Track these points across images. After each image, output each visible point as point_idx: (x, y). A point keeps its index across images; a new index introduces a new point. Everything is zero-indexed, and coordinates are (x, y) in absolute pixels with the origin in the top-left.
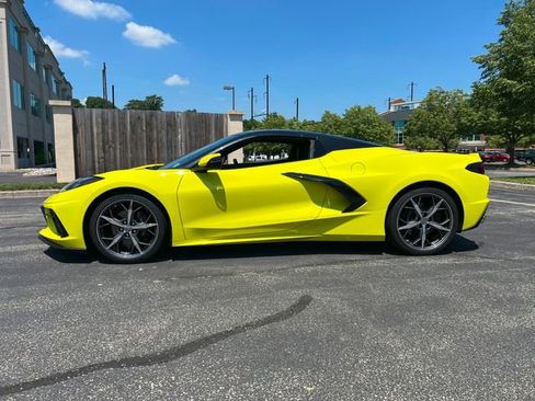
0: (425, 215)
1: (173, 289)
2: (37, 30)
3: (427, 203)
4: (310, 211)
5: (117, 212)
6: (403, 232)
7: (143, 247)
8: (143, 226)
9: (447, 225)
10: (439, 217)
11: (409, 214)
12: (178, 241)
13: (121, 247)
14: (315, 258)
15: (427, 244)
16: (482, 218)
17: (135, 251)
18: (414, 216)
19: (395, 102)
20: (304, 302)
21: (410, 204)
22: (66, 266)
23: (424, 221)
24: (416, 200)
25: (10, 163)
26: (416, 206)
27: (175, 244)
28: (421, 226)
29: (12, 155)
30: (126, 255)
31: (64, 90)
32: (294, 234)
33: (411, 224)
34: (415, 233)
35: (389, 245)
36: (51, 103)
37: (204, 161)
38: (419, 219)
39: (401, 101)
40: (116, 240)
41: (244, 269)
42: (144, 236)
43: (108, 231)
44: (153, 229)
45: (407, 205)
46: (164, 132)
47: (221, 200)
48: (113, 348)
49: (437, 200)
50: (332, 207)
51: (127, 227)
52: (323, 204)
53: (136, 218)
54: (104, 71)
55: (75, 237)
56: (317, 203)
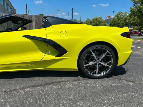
0: (99, 59)
3: (100, 52)
6: (87, 67)
9: (109, 64)
10: (106, 60)
11: (90, 58)
15: (99, 73)
16: (128, 60)
18: (92, 59)
21: (90, 53)
23: (97, 62)
24: (94, 51)
26: (94, 55)
28: (96, 64)
33: (91, 63)
34: (93, 68)
38: (96, 61)
39: (110, 16)
45: (88, 54)
49: (105, 51)
52: (46, 52)
54: (26, 6)
56: (43, 52)
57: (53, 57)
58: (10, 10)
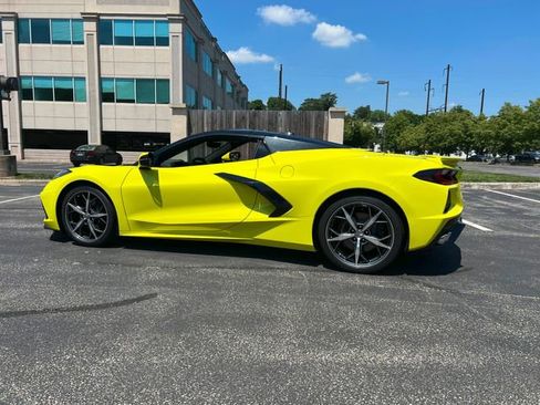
2: (214, 40)
4: (239, 213)
6: (333, 244)
7: (97, 234)
8: (98, 215)
9: (387, 242)
10: (376, 231)
12: (124, 232)
14: (233, 261)
15: (361, 262)
17: (92, 237)
18: (346, 228)
21: (341, 213)
24: (348, 209)
26: (348, 217)
27: (121, 234)
30: (87, 240)
32: (226, 235)
33: (343, 236)
38: (353, 231)
40: (79, 225)
43: (76, 217)
44: (104, 218)
45: (337, 215)
49: (375, 211)
51: (86, 215)
52: (253, 206)
53: (92, 208)
54: (281, 72)
56: (247, 205)
58: (229, 89)
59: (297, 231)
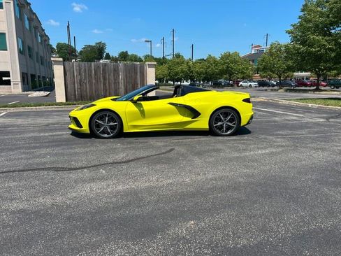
0: (225, 120)
1: (125, 146)
2: (29, 4)
3: (226, 115)
4: (179, 118)
5: (101, 118)
6: (216, 127)
7: (112, 133)
8: (112, 124)
9: (234, 124)
10: (231, 121)
11: (219, 120)
12: (126, 130)
13: (103, 132)
15: (226, 132)
17: (109, 134)
18: (220, 120)
19: (255, 47)
20: (171, 150)
21: (219, 115)
22: (82, 139)
23: (225, 123)
24: (221, 114)
25: (18, 88)
26: (221, 116)
27: (124, 131)
28: (223, 124)
29: (20, 83)
30: (106, 136)
31: (45, 41)
32: (172, 128)
33: (219, 123)
34: (221, 128)
35: (211, 132)
36: (52, 59)
37: (136, 98)
39: (259, 46)
40: (102, 129)
41: (152, 141)
42: (112, 128)
43: (98, 126)
44: (116, 125)
45: (217, 116)
46: (112, 74)
47: (143, 114)
48: (110, 160)
49: (230, 114)
50: (188, 117)
51: (106, 124)
52: (184, 115)
53: (109, 121)
54: (68, 27)
55: (85, 128)
57: (190, 119)
59: (203, 123)
